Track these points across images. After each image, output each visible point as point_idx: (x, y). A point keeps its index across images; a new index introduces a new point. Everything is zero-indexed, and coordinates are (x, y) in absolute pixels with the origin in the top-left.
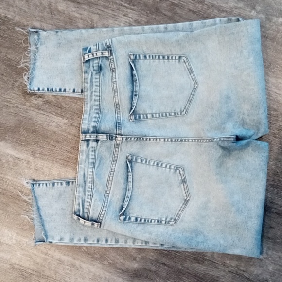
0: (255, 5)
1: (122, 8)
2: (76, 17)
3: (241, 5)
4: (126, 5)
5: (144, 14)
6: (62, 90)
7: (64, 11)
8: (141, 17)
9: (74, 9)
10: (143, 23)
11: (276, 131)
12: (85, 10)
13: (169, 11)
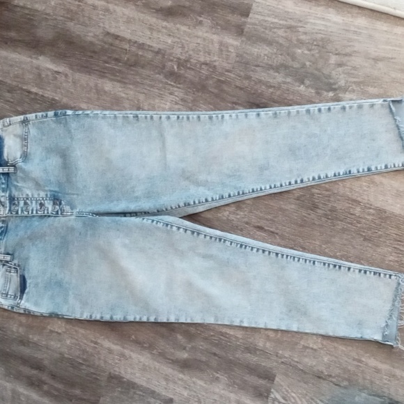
0: (304, 80)
1: (168, 87)
2: (123, 97)
3: (289, 80)
4: (172, 83)
5: (189, 92)
6: (363, 271)
7: (110, 91)
8: (187, 95)
9: (120, 89)
10: (189, 101)
11: (329, 212)
12: (131, 89)
13: (215, 88)
